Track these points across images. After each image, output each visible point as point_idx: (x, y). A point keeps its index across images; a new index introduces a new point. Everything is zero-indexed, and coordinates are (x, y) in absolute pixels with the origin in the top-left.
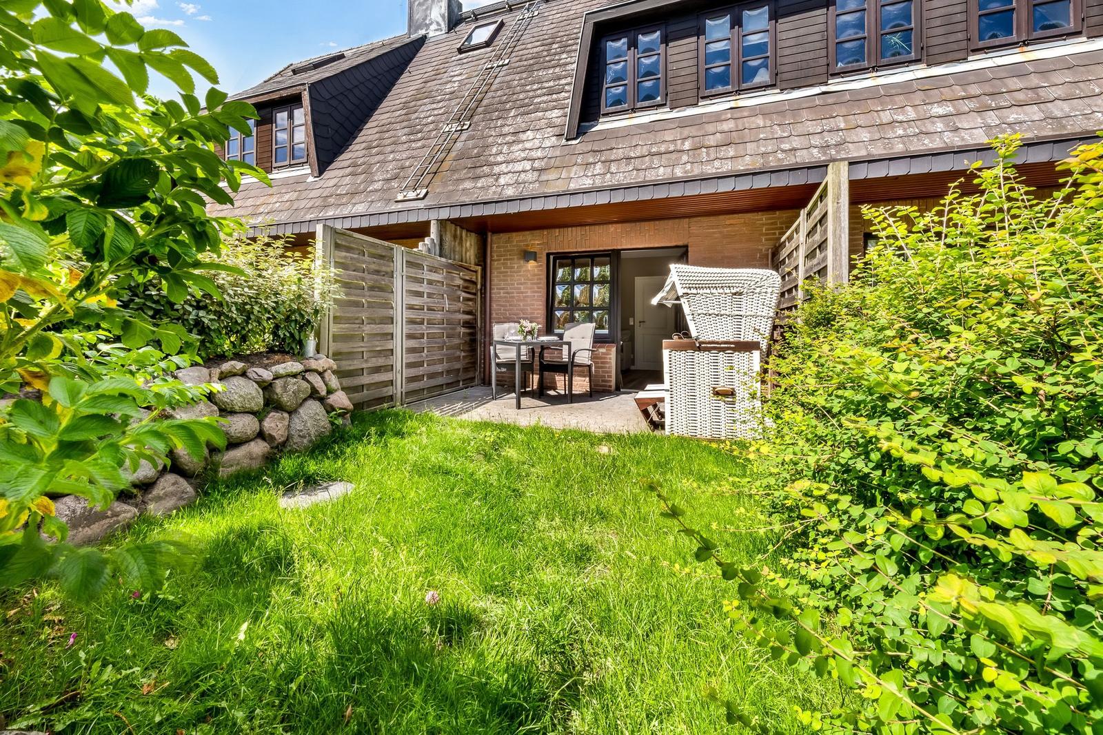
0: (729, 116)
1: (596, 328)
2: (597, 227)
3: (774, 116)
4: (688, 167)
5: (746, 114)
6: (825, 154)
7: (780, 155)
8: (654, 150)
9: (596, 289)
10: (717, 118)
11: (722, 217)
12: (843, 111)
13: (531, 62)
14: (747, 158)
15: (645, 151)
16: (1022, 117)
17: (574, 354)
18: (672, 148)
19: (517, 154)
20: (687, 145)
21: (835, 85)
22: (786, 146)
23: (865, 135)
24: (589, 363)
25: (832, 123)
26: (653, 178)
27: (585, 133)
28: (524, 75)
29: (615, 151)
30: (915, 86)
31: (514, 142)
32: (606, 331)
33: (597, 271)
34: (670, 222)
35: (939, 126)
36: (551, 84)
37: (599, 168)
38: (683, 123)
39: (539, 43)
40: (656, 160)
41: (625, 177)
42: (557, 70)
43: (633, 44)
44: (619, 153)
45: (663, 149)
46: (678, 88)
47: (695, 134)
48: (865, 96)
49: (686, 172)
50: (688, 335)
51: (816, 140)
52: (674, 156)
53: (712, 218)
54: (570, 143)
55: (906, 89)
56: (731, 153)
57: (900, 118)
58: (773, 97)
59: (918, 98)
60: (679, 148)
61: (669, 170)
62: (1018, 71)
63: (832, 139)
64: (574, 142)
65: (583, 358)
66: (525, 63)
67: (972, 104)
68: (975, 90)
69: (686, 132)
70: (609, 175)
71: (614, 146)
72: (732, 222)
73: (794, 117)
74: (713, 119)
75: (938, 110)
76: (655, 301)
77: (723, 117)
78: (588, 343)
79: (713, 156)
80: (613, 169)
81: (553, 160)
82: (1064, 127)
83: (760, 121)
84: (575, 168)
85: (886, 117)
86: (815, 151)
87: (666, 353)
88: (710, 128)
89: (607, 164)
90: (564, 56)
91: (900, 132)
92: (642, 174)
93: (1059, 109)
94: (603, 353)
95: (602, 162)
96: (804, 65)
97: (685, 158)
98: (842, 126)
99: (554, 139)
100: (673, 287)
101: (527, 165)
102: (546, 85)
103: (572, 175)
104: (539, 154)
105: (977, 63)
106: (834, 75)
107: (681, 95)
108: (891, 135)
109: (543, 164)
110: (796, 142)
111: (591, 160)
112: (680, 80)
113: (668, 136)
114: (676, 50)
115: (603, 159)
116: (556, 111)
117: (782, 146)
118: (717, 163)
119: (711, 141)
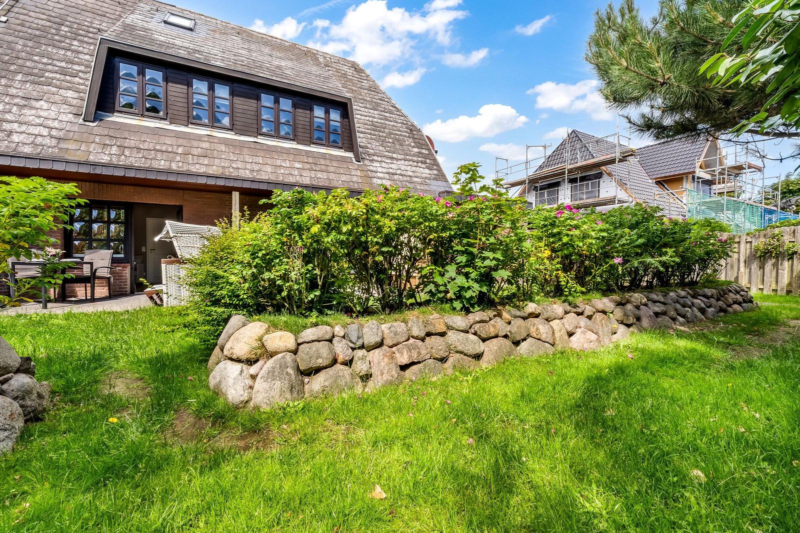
0: (206, 139)
1: (114, 253)
2: (113, 186)
3: (231, 147)
4: (180, 164)
5: (216, 141)
6: (251, 174)
7: (231, 170)
8: (158, 147)
9: (113, 227)
10: (199, 138)
11: (203, 193)
12: (262, 154)
13: (37, 33)
14: (215, 167)
15: (151, 146)
16: (321, 177)
17: (96, 270)
18: (170, 149)
19: (31, 118)
20: (180, 150)
21: (261, 140)
22: (234, 165)
23: (269, 169)
24: (109, 276)
25: (256, 159)
26: (156, 167)
27: (101, 120)
28: (30, 44)
29: (128, 140)
30: (292, 151)
31: (25, 106)
32: (122, 256)
33: (113, 214)
34: (170, 191)
35: (296, 173)
36: (63, 64)
37: (114, 150)
38: (178, 135)
39: (44, 17)
40: (159, 156)
41: (136, 161)
42: (69, 53)
43: (142, 73)
44: (132, 143)
45: (164, 148)
46: (175, 112)
47: (185, 145)
48: (273, 149)
49: (178, 167)
50: (175, 255)
51: (249, 166)
52: (171, 155)
53: (197, 193)
54: (87, 123)
55: (288, 151)
56: (206, 162)
57: (284, 165)
58: (230, 136)
59: (291, 157)
60: (174, 151)
61: (168, 163)
62: (324, 156)
63: (256, 167)
64: (91, 124)
65: (103, 272)
66: (30, 31)
67: (308, 166)
68: (310, 160)
69: (180, 141)
70: (123, 157)
71: (127, 136)
72: (209, 196)
73: (240, 151)
74: (197, 138)
75: (298, 165)
76: (157, 239)
77: (203, 139)
78: (107, 262)
79: (195, 161)
80: (127, 153)
81: (72, 134)
82: (330, 183)
83: (223, 148)
84: (93, 145)
85: (278, 163)
86: (248, 171)
87: (163, 266)
88: (195, 143)
89: (122, 148)
90: (76, 43)
91: (282, 171)
92: (149, 162)
93: (332, 176)
94: (119, 270)
95: (118, 146)
96: (247, 125)
97: (178, 158)
98: (261, 162)
99: (71, 116)
100: (168, 232)
101: (45, 132)
102: (58, 64)
103: (91, 150)
104: (56, 124)
105: (313, 149)
106: (261, 135)
107: (177, 117)
108: (279, 172)
109: (61, 134)
110: (240, 165)
111: (108, 142)
112: (177, 108)
113: (168, 141)
114: (173, 89)
115: (118, 144)
116: (71, 92)
117: (233, 165)
118: (198, 166)
119: (195, 151)
